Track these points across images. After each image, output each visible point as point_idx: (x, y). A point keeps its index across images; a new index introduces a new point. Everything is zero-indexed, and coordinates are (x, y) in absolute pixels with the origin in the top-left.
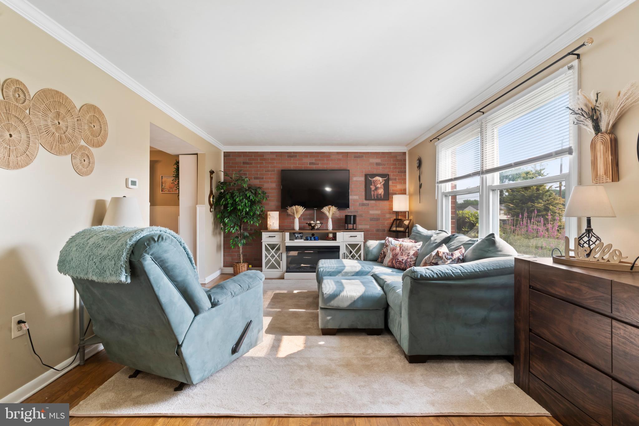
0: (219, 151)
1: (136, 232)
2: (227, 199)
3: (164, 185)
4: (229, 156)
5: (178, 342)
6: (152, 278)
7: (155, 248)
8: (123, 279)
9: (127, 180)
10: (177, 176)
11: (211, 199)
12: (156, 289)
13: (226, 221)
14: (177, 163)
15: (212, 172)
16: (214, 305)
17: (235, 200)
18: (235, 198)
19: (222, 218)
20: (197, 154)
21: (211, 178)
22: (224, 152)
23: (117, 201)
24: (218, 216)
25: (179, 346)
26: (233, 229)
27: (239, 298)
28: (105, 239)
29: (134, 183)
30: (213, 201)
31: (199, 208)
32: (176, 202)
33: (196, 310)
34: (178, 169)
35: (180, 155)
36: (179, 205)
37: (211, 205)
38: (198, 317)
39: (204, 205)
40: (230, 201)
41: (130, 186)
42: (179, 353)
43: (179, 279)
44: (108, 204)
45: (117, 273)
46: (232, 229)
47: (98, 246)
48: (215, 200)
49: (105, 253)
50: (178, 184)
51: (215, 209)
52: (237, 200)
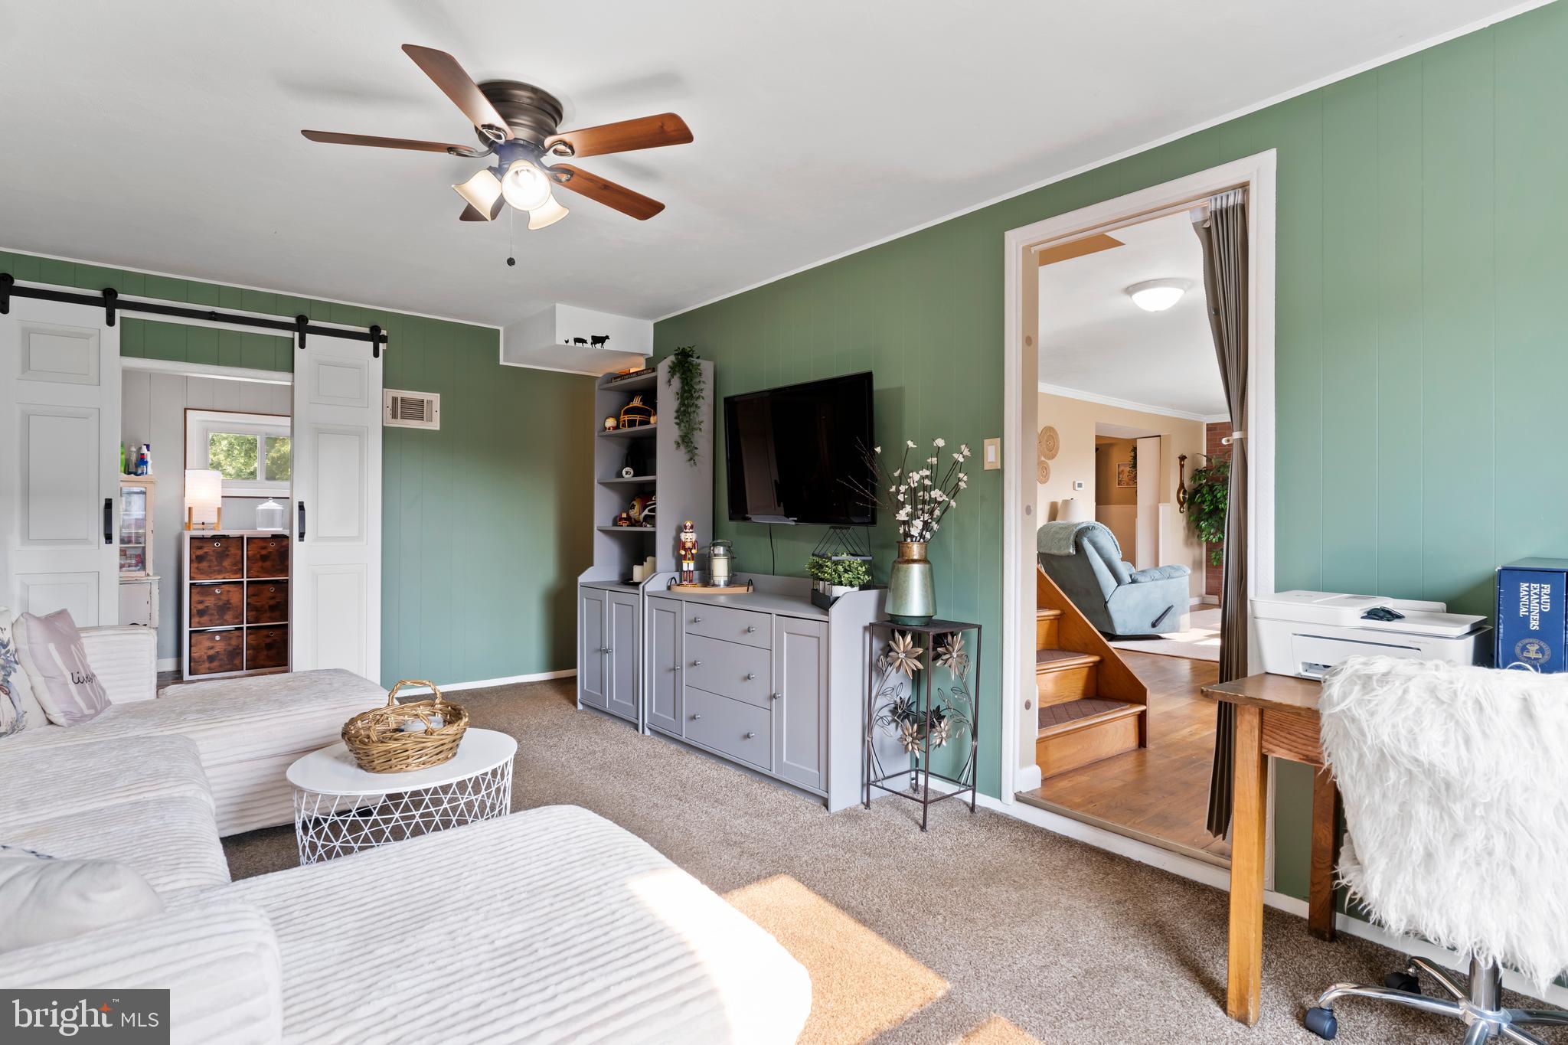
0: (1198, 425)
1: (1079, 524)
2: (1204, 495)
3: (1121, 476)
4: (1215, 429)
5: (1105, 600)
6: (1088, 552)
7: (1090, 534)
8: (1071, 551)
9: (1074, 483)
10: (1135, 466)
11: (1181, 495)
12: (1090, 560)
13: (1203, 525)
14: (1135, 450)
15: (1183, 458)
16: (1134, 581)
17: (1216, 496)
18: (1215, 493)
19: (1198, 520)
20: (1159, 436)
21: (1182, 466)
22: (1207, 425)
23: (1066, 503)
24: (1192, 518)
25: (1106, 603)
26: (1214, 537)
27: (1160, 582)
28: (1061, 528)
29: (1080, 485)
30: (1184, 498)
31: (1163, 509)
32: (1133, 500)
33: (1119, 581)
34: (1135, 458)
35: (1138, 440)
36: (1136, 504)
37: (1182, 504)
38: (1120, 587)
39: (1169, 504)
40: (1208, 498)
41: (1077, 488)
42: (1106, 608)
43: (1106, 556)
44: (1059, 505)
45: (1068, 548)
46: (1212, 537)
47: (1057, 533)
48: (1187, 496)
49: (1061, 537)
50: (1135, 477)
51: (1189, 508)
52: (1219, 495)
